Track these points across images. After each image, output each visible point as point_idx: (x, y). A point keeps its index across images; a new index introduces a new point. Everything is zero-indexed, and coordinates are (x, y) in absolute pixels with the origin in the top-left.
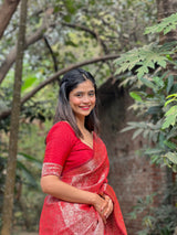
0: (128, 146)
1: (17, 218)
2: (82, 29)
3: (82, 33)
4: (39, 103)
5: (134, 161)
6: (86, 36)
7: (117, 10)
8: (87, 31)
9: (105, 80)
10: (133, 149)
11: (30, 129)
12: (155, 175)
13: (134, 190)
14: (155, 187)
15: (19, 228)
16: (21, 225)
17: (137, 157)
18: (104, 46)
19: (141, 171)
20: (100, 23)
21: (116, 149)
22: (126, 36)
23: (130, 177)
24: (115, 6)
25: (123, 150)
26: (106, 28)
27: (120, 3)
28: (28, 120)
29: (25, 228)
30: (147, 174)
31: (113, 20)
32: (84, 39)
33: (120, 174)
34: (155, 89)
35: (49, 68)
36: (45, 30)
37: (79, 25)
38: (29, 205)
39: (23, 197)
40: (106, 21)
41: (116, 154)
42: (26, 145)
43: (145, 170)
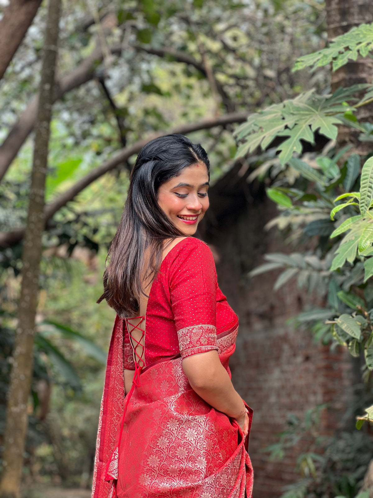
0: (272, 308)
1: (42, 459)
2: (179, 60)
3: (179, 68)
4: (86, 214)
5: (285, 339)
6: (188, 74)
7: (251, 20)
8: (188, 63)
9: (226, 168)
10: (283, 314)
11: (69, 269)
12: (328, 368)
13: (285, 400)
14: (329, 394)
15: (46, 479)
16: (50, 473)
17: (291, 330)
18: (224, 95)
19: (299, 359)
20: (215, 46)
21: (248, 314)
22: (270, 73)
23: (277, 373)
24: (247, 12)
25: (262, 316)
26: (230, 59)
27: (258, 6)
28: (63, 251)
29: (58, 479)
30: (311, 366)
31: (244, 40)
32: (183, 80)
33: (257, 366)
34: (321, 184)
35: (108, 141)
36: (101, 59)
37: (173, 51)
38: (66, 432)
39: (53, 415)
40: (230, 42)
41: (249, 324)
42: (62, 304)
43: (307, 358)
